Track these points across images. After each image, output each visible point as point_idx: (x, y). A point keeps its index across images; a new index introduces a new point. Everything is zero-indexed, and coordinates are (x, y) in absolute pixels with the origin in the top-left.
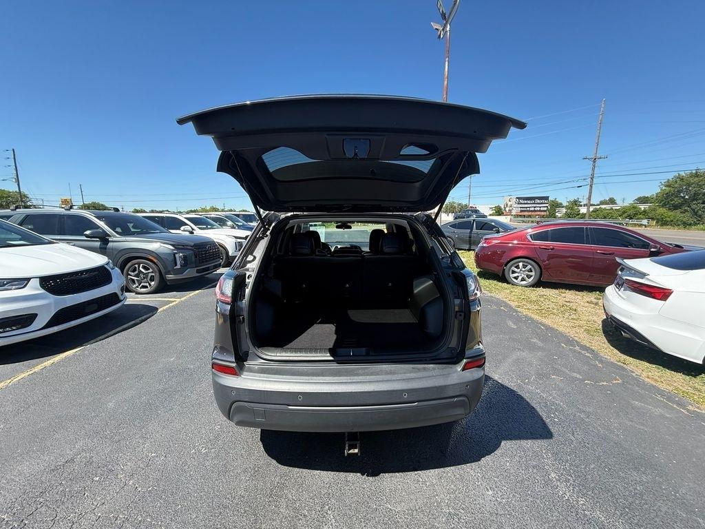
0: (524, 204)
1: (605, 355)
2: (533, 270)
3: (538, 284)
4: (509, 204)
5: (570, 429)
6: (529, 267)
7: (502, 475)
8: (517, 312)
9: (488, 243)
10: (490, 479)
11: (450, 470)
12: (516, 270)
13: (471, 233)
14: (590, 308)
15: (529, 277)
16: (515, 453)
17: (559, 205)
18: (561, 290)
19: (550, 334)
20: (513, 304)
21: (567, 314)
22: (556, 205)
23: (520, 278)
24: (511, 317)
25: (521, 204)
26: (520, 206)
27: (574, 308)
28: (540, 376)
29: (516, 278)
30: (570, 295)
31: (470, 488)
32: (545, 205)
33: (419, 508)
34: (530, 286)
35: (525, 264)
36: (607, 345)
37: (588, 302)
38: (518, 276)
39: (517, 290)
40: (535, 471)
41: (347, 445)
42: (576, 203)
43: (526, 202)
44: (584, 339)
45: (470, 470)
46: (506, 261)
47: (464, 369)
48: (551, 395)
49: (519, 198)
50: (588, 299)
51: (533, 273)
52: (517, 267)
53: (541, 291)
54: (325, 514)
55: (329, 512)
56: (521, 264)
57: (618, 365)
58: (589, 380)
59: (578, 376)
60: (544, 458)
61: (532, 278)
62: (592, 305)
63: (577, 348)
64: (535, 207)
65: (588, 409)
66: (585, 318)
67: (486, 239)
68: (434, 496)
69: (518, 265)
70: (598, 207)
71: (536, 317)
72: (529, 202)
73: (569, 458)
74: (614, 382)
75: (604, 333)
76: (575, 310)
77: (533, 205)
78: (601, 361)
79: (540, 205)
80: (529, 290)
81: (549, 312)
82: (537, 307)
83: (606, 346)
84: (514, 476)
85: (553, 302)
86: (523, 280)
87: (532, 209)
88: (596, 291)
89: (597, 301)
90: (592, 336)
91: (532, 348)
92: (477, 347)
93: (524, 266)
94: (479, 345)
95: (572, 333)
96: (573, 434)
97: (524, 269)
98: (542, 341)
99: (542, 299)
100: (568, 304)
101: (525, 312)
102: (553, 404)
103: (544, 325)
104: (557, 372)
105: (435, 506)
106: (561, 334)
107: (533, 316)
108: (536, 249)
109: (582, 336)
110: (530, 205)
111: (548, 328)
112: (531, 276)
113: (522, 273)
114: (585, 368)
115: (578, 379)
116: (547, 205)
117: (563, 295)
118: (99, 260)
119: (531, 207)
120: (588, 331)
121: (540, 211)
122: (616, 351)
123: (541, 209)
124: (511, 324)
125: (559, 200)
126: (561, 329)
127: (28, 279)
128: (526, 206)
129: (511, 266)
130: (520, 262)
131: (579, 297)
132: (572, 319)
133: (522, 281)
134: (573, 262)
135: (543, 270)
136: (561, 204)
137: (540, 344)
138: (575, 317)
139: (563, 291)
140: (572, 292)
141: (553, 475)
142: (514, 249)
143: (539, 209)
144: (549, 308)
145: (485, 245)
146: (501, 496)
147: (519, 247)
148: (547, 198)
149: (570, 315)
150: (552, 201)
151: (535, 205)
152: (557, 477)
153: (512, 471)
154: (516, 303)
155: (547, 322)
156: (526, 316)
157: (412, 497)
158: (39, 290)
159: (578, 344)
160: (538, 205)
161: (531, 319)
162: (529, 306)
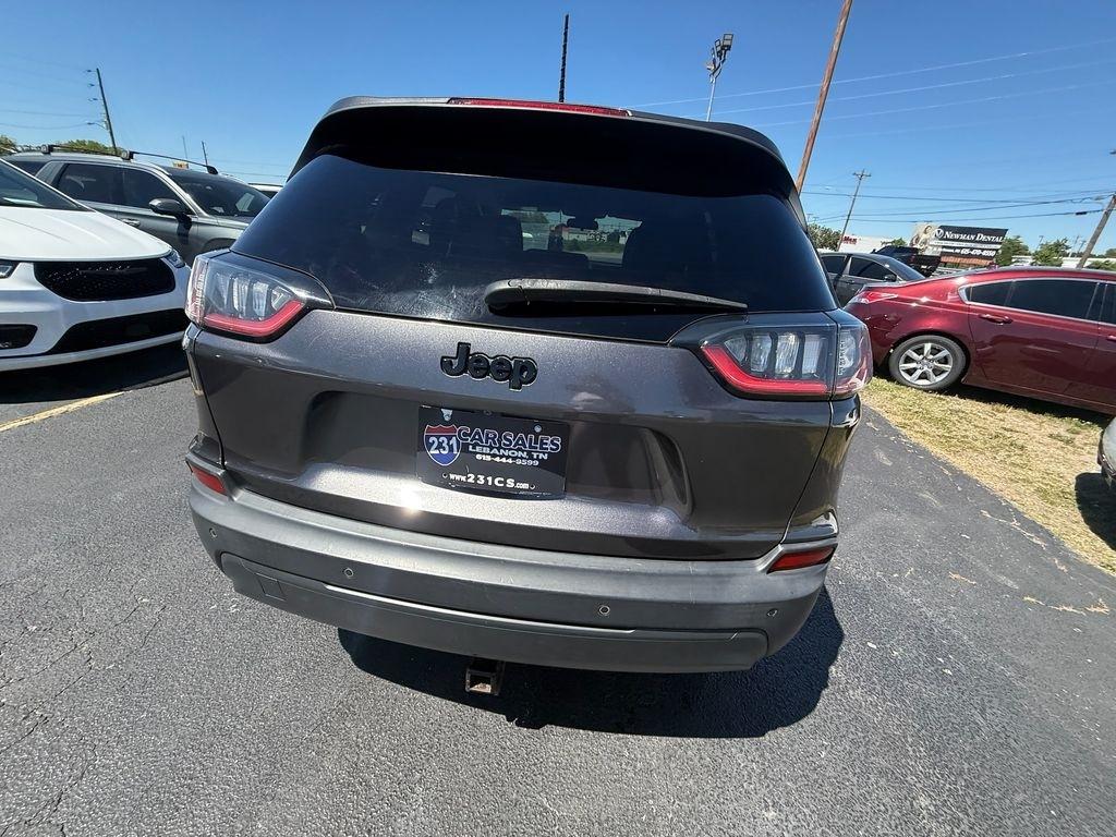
0: (954, 240)
1: (1075, 547)
2: (951, 360)
3: (955, 388)
4: (923, 237)
5: (977, 699)
6: (945, 353)
7: (806, 776)
8: (898, 434)
9: (871, 298)
10: (776, 782)
11: (693, 744)
12: (915, 356)
13: (838, 277)
14: (1054, 449)
15: (937, 372)
16: (843, 730)
17: (1023, 251)
18: (997, 406)
19: (962, 488)
20: (894, 420)
21: (1003, 453)
22: (1016, 249)
23: (919, 372)
24: (883, 443)
25: (947, 239)
26: (944, 243)
27: (1020, 443)
28: (925, 568)
29: (910, 372)
30: (1013, 417)
31: (730, 795)
32: (993, 246)
33: (607, 820)
34: (934, 391)
35: (937, 346)
36: (1083, 527)
37: (1051, 436)
38: (915, 369)
39: (906, 395)
40: (882, 782)
41: (468, 676)
42: (1059, 249)
43: (957, 236)
44: (1033, 508)
45: (737, 752)
46: (897, 338)
47: (771, 569)
48: (945, 614)
49: (945, 228)
50: (1049, 431)
51: (948, 367)
52: (920, 351)
53: (955, 402)
54: (408, 792)
55: (418, 789)
56: (928, 347)
57: (1103, 574)
58: (1033, 596)
59: (1010, 583)
60: (906, 756)
61: (946, 375)
62: (1060, 444)
63: (1015, 524)
64: (972, 249)
65: (1023, 661)
66: (1042, 467)
67: (870, 289)
68: (646, 798)
69: (922, 348)
70: (1103, 260)
71: (936, 451)
72: (963, 237)
73: (966, 766)
74: (1093, 610)
75: (1078, 501)
76: (1022, 448)
77: (969, 244)
78: (1065, 560)
79: (984, 246)
80: (929, 398)
81: (965, 444)
82: (941, 432)
83: (1079, 530)
84: (832, 784)
85: (976, 427)
86: (924, 376)
87: (966, 252)
88: (1072, 416)
89: (1073, 436)
90: (1052, 503)
91: (919, 509)
92: (822, 521)
93: (934, 351)
94: (828, 518)
95: (1009, 493)
96: (983, 712)
97: (931, 357)
98: (942, 499)
99: (954, 418)
100: (1008, 434)
101: (916, 439)
102: (947, 634)
103: (950, 469)
104: (961, 566)
105: (642, 823)
106: (984, 490)
107: (931, 448)
108: (969, 318)
109: (1028, 501)
110: (964, 244)
111: (959, 475)
112: (943, 372)
113: (925, 363)
114: (1028, 568)
115: (1010, 590)
116: (999, 246)
117: (1000, 416)
118: (154, 247)
119: (964, 247)
120: (1043, 493)
121: (980, 257)
122: (1100, 543)
123: (984, 253)
124: (881, 456)
125: (1024, 241)
126: (984, 481)
127: (15, 263)
128: (955, 244)
129: (905, 350)
130: (927, 341)
131: (1033, 423)
132: (1013, 464)
133: (920, 378)
134: (1035, 354)
135: (972, 362)
136: (1026, 248)
137: (935, 503)
138: (1018, 462)
139: (1002, 408)
140: (1020, 412)
141: (923, 801)
142: (921, 313)
143: (978, 252)
144: (967, 437)
145: (863, 301)
146: (795, 827)
147: (932, 312)
148: (1001, 233)
149: (1009, 456)
150: (1010, 241)
151: (973, 245)
152: (932, 808)
153: (830, 772)
154: (900, 419)
155: (961, 463)
156: (916, 446)
157: (598, 789)
158: (34, 284)
159: (1019, 516)
160: (979, 246)
161: (925, 452)
162: (925, 427)
